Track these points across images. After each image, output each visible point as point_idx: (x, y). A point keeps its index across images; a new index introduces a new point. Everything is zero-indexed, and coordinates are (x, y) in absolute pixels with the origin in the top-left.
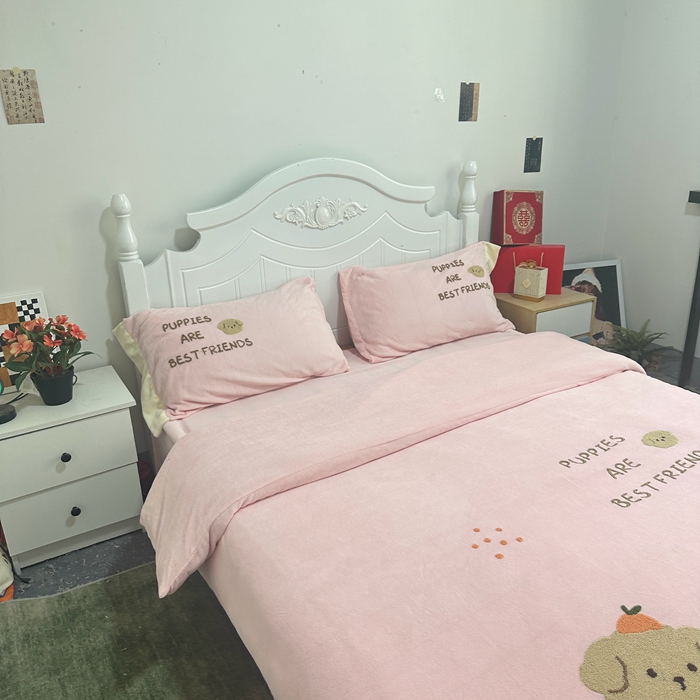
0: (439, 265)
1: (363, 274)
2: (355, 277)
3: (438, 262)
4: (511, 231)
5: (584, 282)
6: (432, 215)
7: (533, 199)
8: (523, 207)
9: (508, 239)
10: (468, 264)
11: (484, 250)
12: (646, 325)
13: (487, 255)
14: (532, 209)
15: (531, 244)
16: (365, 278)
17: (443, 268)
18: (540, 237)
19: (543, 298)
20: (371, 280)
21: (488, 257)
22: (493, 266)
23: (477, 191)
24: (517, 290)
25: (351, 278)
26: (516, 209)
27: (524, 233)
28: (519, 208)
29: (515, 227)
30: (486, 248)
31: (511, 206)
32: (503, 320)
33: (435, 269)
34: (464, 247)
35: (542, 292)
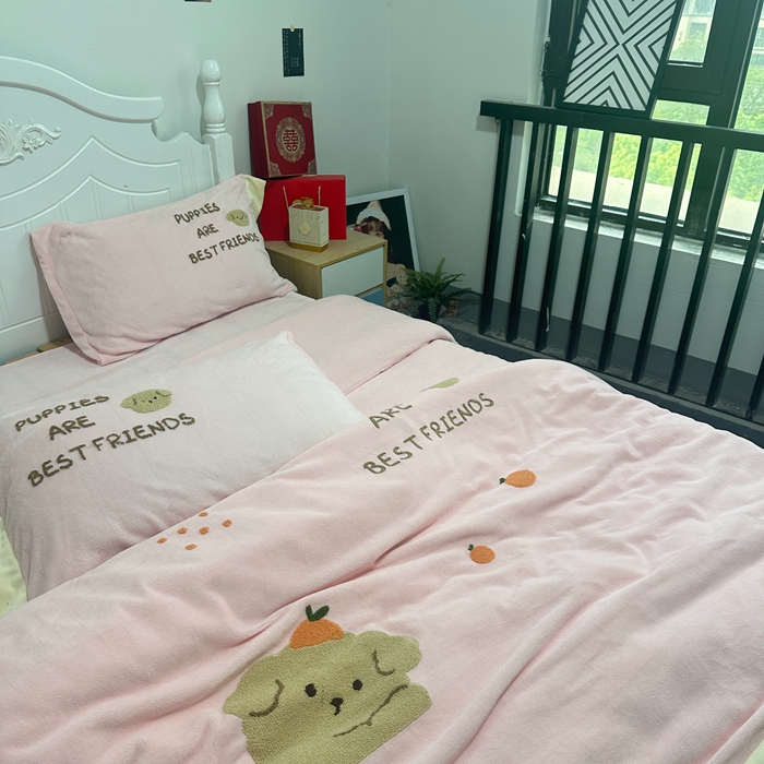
0: (184, 212)
1: (69, 233)
2: (57, 240)
3: (183, 208)
4: (276, 157)
5: (371, 219)
6: (165, 139)
7: (298, 114)
8: (288, 124)
9: (274, 169)
10: (225, 208)
11: (244, 186)
12: (441, 264)
13: (249, 194)
14: (300, 127)
15: (304, 175)
16: (75, 240)
17: (190, 216)
18: (315, 165)
19: (326, 247)
20: (85, 242)
21: (251, 196)
22: (259, 207)
23: (223, 103)
24: (294, 237)
25: (51, 241)
26: (279, 127)
27: (294, 160)
28: (284, 126)
29: (282, 153)
30: (247, 183)
31: (273, 123)
32: (280, 280)
33: (178, 218)
34: (217, 183)
35: (324, 238)
